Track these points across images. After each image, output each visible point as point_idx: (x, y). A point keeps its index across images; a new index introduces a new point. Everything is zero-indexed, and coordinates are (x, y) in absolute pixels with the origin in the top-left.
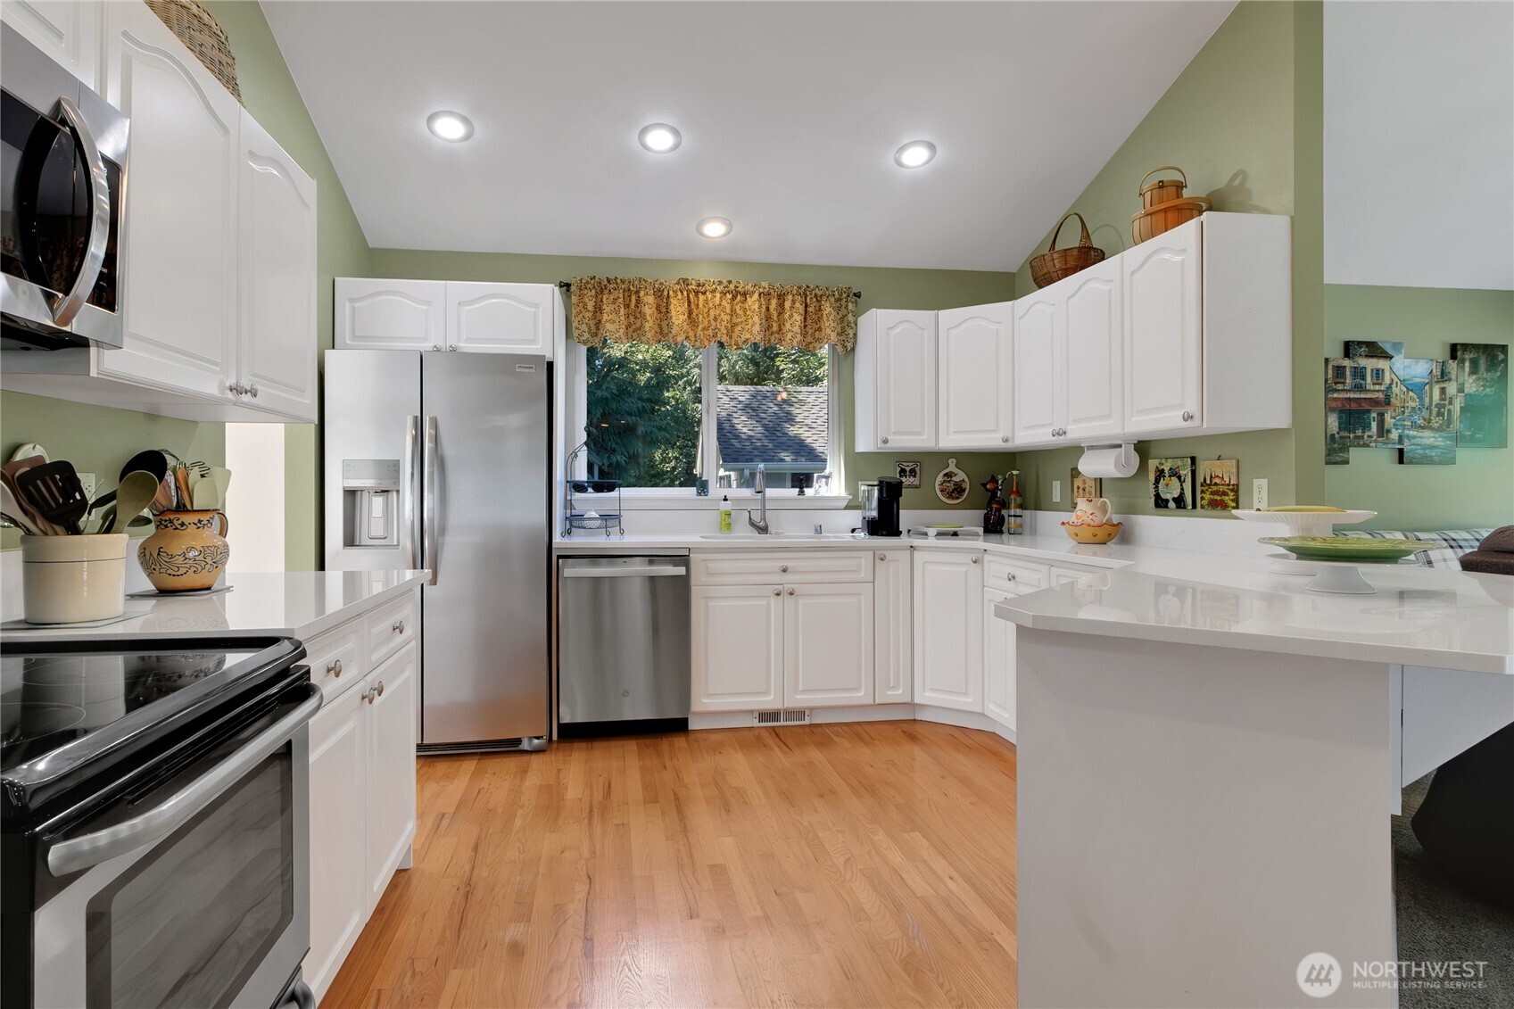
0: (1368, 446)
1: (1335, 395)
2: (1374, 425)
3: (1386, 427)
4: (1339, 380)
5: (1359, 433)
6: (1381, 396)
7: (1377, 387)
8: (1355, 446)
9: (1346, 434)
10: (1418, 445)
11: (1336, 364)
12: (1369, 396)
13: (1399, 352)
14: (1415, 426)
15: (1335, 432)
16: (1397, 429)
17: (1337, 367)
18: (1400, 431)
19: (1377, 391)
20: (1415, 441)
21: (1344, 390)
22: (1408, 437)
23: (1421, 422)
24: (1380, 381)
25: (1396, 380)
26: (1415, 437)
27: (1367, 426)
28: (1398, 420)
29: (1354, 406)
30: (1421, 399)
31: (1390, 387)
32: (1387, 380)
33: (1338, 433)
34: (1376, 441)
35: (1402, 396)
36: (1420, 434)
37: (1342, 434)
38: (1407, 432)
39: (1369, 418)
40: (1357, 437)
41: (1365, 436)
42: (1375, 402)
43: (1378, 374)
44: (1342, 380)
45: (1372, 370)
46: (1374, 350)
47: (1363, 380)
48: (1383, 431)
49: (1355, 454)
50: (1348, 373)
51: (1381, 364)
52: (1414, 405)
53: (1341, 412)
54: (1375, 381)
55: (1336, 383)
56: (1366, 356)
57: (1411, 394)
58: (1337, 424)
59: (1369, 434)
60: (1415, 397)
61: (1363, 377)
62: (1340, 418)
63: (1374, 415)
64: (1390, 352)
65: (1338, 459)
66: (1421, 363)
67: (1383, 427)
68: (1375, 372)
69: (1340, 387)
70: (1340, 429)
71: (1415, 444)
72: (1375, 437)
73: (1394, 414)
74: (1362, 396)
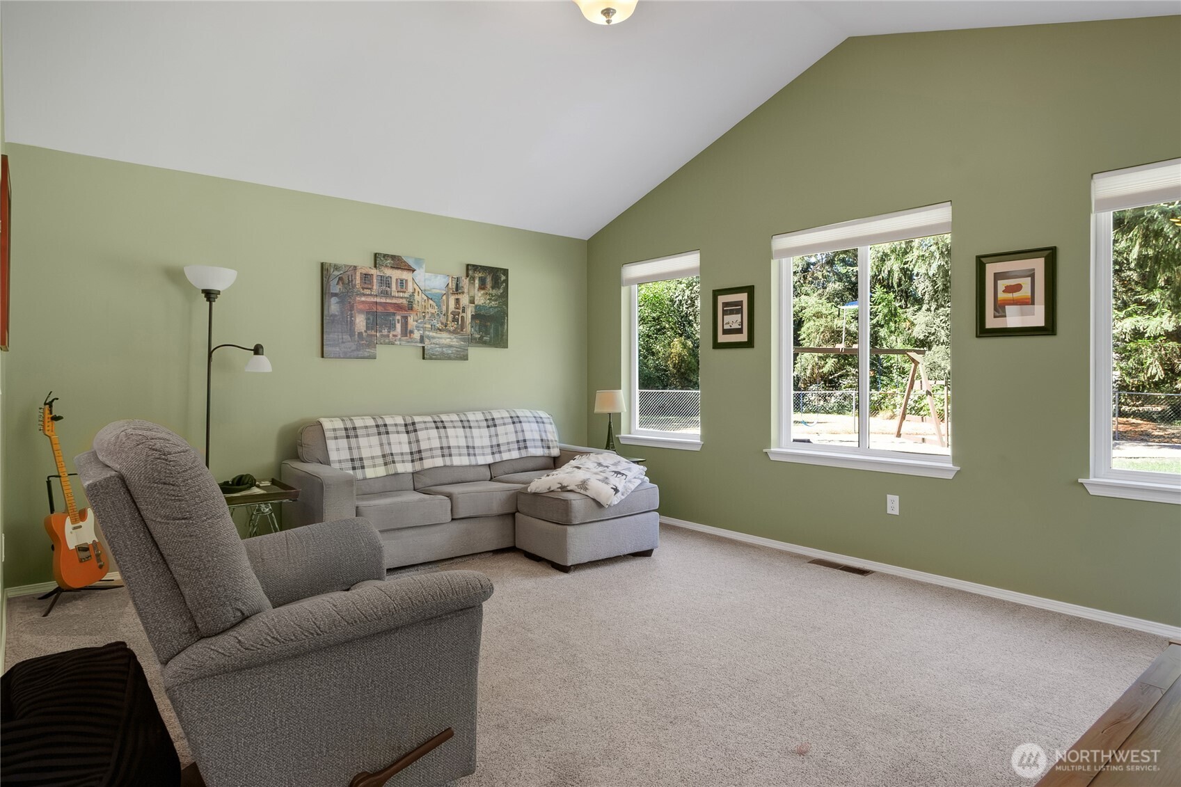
0: (393, 344)
1: (363, 299)
2: (398, 326)
3: (409, 328)
4: (366, 286)
5: (385, 332)
6: (404, 302)
7: (401, 295)
8: (381, 344)
9: (373, 333)
10: (437, 344)
11: (364, 272)
12: (394, 301)
13: (420, 266)
14: (433, 328)
15: (363, 331)
16: (419, 330)
17: (366, 275)
18: (421, 332)
19: (402, 298)
20: (434, 341)
21: (371, 295)
22: (429, 337)
23: (439, 325)
24: (404, 290)
25: (417, 289)
26: (434, 338)
27: (392, 327)
28: (421, 323)
29: (380, 309)
30: (439, 306)
31: (412, 295)
32: (410, 289)
33: (365, 332)
34: (400, 340)
35: (423, 303)
36: (438, 335)
37: (369, 332)
38: (427, 333)
39: (394, 320)
40: (382, 336)
41: (391, 335)
42: (399, 307)
43: (402, 283)
44: (370, 286)
45: (397, 280)
46: (398, 263)
47: (389, 287)
48: (406, 332)
49: (381, 350)
50: (375, 281)
51: (405, 275)
52: (433, 311)
53: (368, 313)
54: (399, 289)
55: (363, 288)
56: (392, 267)
57: (431, 302)
58: (365, 324)
59: (395, 333)
60: (434, 304)
61: (389, 285)
62: (368, 319)
63: (398, 317)
64: (414, 266)
65: (366, 354)
66: (439, 278)
67: (406, 328)
68: (399, 281)
69: (368, 292)
70: (368, 328)
71: (434, 343)
72: (399, 336)
73: (416, 318)
74: (388, 301)
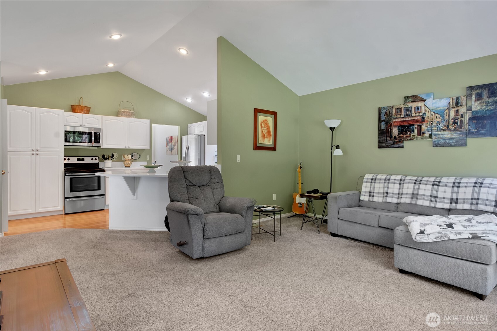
0: (413, 140)
1: (397, 120)
2: (416, 131)
3: (422, 131)
4: (398, 114)
5: (408, 134)
6: (420, 118)
7: (418, 114)
8: (406, 140)
9: (401, 135)
10: (441, 138)
11: (397, 107)
12: (413, 118)
13: (430, 97)
14: (438, 129)
15: (396, 135)
16: (428, 132)
17: (398, 109)
18: (430, 132)
19: (418, 116)
20: (439, 136)
21: (401, 118)
22: (435, 135)
23: (443, 127)
24: (419, 112)
25: (428, 110)
26: (439, 135)
27: (412, 131)
28: (430, 128)
29: (405, 124)
30: (443, 117)
31: (425, 113)
32: (423, 110)
33: (398, 135)
34: (416, 138)
35: (432, 117)
36: (442, 133)
37: (400, 135)
38: (434, 132)
39: (413, 128)
40: (406, 137)
41: (411, 136)
42: (416, 121)
43: (418, 109)
44: (400, 114)
45: (415, 107)
46: (415, 98)
47: (410, 112)
48: (420, 133)
49: (407, 143)
50: (403, 110)
51: (420, 104)
52: (438, 120)
53: (399, 127)
54: (416, 112)
55: (397, 115)
56: (412, 102)
57: (437, 115)
58: (397, 132)
59: (413, 135)
60: (439, 116)
61: (410, 111)
62: (399, 129)
63: (416, 126)
64: (425, 98)
65: (398, 146)
66: (442, 101)
67: (421, 131)
68: (416, 108)
69: (399, 116)
70: (399, 134)
71: (439, 138)
72: (416, 136)
73: (427, 125)
74: (410, 119)
